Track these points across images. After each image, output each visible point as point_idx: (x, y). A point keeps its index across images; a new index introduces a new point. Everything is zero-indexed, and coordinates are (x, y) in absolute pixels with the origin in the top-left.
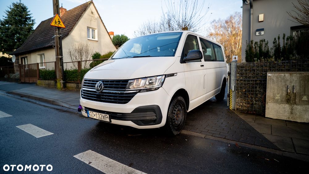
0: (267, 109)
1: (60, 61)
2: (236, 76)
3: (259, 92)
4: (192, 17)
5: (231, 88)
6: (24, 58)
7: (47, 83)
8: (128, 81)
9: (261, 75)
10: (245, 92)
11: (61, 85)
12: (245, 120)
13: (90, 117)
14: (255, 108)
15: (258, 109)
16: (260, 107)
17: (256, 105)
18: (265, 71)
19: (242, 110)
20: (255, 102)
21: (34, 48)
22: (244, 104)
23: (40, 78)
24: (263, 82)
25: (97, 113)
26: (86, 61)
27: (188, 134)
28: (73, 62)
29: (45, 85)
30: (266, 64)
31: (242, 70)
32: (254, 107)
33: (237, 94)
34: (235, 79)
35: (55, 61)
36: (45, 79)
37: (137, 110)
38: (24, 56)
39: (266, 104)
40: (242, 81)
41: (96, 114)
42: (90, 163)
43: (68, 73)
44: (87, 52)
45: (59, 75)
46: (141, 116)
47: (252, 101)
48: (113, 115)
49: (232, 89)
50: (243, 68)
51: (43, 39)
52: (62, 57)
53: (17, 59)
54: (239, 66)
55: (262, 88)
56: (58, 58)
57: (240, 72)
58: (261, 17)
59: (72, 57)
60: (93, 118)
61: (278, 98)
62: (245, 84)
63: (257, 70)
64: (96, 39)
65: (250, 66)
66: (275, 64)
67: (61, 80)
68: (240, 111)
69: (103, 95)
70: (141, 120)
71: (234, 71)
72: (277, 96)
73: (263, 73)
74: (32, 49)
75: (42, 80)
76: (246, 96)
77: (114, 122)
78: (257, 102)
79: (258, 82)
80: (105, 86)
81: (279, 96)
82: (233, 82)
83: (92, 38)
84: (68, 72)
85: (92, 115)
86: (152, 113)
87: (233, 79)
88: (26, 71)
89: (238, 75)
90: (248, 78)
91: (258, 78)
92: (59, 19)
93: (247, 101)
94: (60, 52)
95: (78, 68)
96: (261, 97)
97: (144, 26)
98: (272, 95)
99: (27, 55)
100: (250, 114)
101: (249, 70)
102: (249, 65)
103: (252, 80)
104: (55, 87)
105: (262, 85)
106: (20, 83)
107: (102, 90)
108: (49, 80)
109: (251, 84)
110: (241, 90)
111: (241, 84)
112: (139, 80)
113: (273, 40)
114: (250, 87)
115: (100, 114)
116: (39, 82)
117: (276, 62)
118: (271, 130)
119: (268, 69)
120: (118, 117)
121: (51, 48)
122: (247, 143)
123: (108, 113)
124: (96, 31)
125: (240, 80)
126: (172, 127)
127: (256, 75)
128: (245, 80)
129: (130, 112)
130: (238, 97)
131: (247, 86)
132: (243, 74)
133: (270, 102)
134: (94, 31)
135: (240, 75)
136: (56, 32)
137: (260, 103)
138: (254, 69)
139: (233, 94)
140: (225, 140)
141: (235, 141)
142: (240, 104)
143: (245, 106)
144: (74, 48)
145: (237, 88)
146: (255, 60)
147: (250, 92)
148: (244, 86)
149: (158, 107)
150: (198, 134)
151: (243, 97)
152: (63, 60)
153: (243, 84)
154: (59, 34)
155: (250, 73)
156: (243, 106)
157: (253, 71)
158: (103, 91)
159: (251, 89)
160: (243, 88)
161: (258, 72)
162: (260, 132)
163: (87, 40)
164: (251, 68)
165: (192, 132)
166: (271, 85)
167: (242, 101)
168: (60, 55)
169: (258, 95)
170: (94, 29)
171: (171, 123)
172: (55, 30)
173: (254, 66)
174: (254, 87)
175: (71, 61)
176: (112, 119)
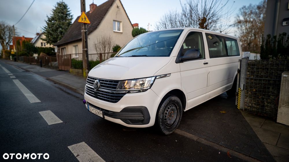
1: (86, 53)
2: (246, 75)
3: (272, 93)
5: (240, 86)
6: (64, 48)
7: (77, 71)
8: (119, 82)
9: (276, 74)
10: (255, 92)
11: (86, 74)
12: (250, 124)
14: (267, 110)
15: (270, 112)
16: (272, 110)
17: (267, 107)
18: (280, 71)
19: (250, 111)
20: (266, 104)
21: (70, 40)
22: (254, 105)
23: (72, 67)
24: (277, 83)
25: (94, 109)
27: (181, 134)
29: (75, 72)
30: (283, 62)
31: (254, 68)
32: (265, 109)
33: (246, 93)
34: (245, 77)
35: (82, 52)
36: (75, 68)
37: (126, 110)
38: (63, 47)
39: (279, 108)
40: (253, 80)
42: (78, 155)
43: (92, 64)
44: (109, 44)
45: (85, 65)
46: (129, 116)
47: (263, 102)
48: (106, 112)
49: (241, 87)
50: (255, 66)
51: (78, 32)
52: (88, 50)
53: (59, 50)
54: (250, 64)
55: (276, 89)
56: (84, 50)
57: (250, 70)
59: (97, 49)
60: (92, 112)
62: (256, 84)
63: (271, 69)
64: (121, 31)
65: (263, 64)
67: (87, 70)
68: (248, 112)
69: (99, 93)
70: (130, 120)
71: (245, 69)
73: (279, 73)
74: (69, 41)
76: (256, 97)
77: (107, 118)
78: (268, 105)
79: (271, 82)
83: (118, 30)
84: (92, 63)
85: (91, 109)
86: (140, 113)
87: (243, 77)
88: (62, 60)
89: (248, 73)
90: (260, 77)
91: (272, 78)
92: (85, 16)
93: (257, 101)
94: (86, 46)
95: (100, 59)
96: (274, 100)
97: (166, 17)
98: (286, 99)
99: (65, 46)
100: (260, 116)
101: (261, 68)
103: (264, 80)
104: (82, 76)
105: (275, 86)
106: (58, 70)
107: (98, 89)
108: (78, 69)
109: (263, 83)
110: (251, 89)
111: (251, 83)
114: (261, 87)
115: (96, 109)
116: (71, 70)
119: (285, 69)
120: (110, 114)
121: (80, 40)
122: (241, 153)
123: (102, 110)
124: (121, 24)
125: (250, 80)
126: (162, 127)
127: (269, 74)
128: (256, 79)
129: (119, 111)
130: (247, 97)
131: (258, 85)
132: (254, 72)
133: (283, 106)
134: (119, 24)
135: (250, 73)
136: (83, 27)
137: (273, 105)
138: (268, 67)
139: (242, 93)
140: (217, 145)
141: (228, 148)
142: (249, 104)
143: (254, 107)
144: (98, 41)
145: (246, 87)
146: (270, 57)
147: (261, 93)
148: (254, 86)
149: (146, 108)
150: (192, 135)
151: (253, 97)
152: (88, 52)
153: (254, 83)
154: (85, 29)
155: (262, 72)
156: (253, 107)
157: (266, 70)
158: (99, 89)
159: (262, 90)
160: (253, 88)
161: (272, 71)
162: (262, 141)
163: (113, 32)
164: (264, 67)
165: (186, 133)
166: (286, 87)
167: (252, 101)
168: (86, 48)
169: (271, 96)
170: (119, 22)
171: (161, 123)
172: (82, 25)
173: (268, 64)
174: (267, 87)
175: (96, 53)
176: (105, 116)
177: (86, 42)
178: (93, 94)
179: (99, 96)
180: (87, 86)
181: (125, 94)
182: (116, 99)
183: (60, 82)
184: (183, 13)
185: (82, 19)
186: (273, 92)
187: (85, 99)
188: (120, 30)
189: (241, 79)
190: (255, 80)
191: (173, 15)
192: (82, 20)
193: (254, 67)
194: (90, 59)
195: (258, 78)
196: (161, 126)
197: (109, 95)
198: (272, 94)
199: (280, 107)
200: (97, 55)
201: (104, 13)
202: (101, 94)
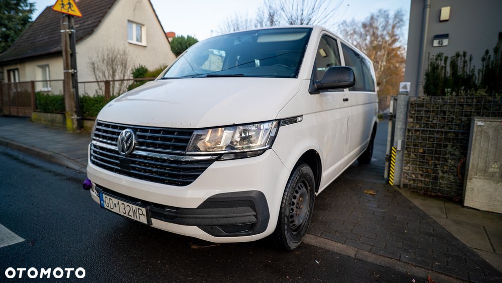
0: (470, 190)
1: (72, 78)
2: (406, 122)
3: (451, 155)
4: (314, 10)
5: (395, 144)
6: (14, 70)
7: (49, 118)
8: (193, 132)
9: (458, 122)
10: (422, 153)
11: (73, 124)
12: (426, 212)
13: (105, 207)
14: (441, 186)
15: (448, 188)
16: (450, 185)
17: (443, 180)
18: (466, 116)
19: (414, 189)
20: (441, 174)
21: (31, 54)
22: (420, 178)
23: (37, 108)
24: (460, 137)
25: (121, 202)
26: (122, 81)
27: (318, 245)
28: (98, 82)
29: (45, 121)
30: (469, 101)
31: (420, 111)
32: (439, 184)
33: (406, 157)
34: (404, 127)
35: (62, 77)
36: (46, 111)
37: (212, 202)
38: (13, 67)
39: (468, 180)
40: (418, 133)
41: (118, 204)
43: (86, 102)
44: (124, 65)
45: (69, 105)
46: (222, 216)
47: (435, 171)
48: (156, 210)
49: (397, 145)
50: (423, 106)
51: (49, 38)
52: (76, 73)
54: (413, 103)
55: (457, 148)
56: (67, 72)
57: (414, 114)
58: (445, 13)
59: (97, 73)
60: (113, 210)
61: (495, 170)
62: (424, 139)
63: (451, 112)
64: (144, 43)
65: (436, 104)
66: (490, 102)
67: (74, 114)
68: (411, 190)
69: (134, 162)
70: (221, 226)
71: (403, 113)
72: (493, 166)
73: (463, 120)
74: (27, 56)
75: (40, 112)
76: (424, 162)
77: (157, 224)
78: (445, 175)
79: (450, 135)
80: (140, 140)
81: (496, 166)
82: (398, 133)
83: (137, 40)
84: (86, 100)
85: (110, 203)
86: (249, 208)
87: (399, 127)
88: (12, 95)
89: (411, 120)
90: (431, 127)
91: (452, 129)
93: (425, 170)
94: (72, 63)
95: (106, 93)
96: (454, 166)
97: (228, 24)
98: (481, 165)
99: (18, 66)
100: (431, 197)
101: (433, 111)
102: (434, 101)
103: (438, 132)
104: (63, 127)
105: (458, 142)
106: (1, 116)
107: (133, 151)
108: (52, 112)
109: (437, 138)
110: (415, 149)
111: (415, 138)
112: (217, 132)
113: (483, 54)
114: (433, 144)
115: (126, 204)
116: (34, 115)
117: (490, 98)
118: (489, 239)
119: (474, 112)
120: (168, 215)
121: (58, 54)
122: (451, 276)
123: (144, 204)
124: (144, 29)
125: (413, 131)
126: (287, 235)
127: (448, 122)
128: (425, 130)
129: (195, 207)
130: (407, 163)
131: (427, 142)
132: (422, 119)
133: (476, 176)
134: (139, 28)
135: (414, 120)
136: (65, 23)
137: (453, 176)
138: (445, 110)
139: (397, 156)
140: (400, 263)
141: (422, 267)
142: (411, 176)
143: (420, 180)
144: (100, 56)
145: (407, 145)
146: (448, 92)
147: (434, 155)
148: (421, 143)
149: (261, 196)
150: (340, 244)
151: (418, 163)
152: (77, 77)
153: (420, 138)
154: (70, 28)
155: (435, 118)
156: (418, 180)
157: (442, 114)
158: (135, 152)
159: (434, 149)
160: (418, 147)
161: (452, 116)
162: (468, 246)
163: (127, 44)
164: (438, 108)
165: (327, 240)
166: (482, 145)
167: (416, 170)
168: (72, 68)
169: (449, 161)
170: (140, 25)
171: (286, 227)
172: (62, 19)
173: (445, 104)
174: (442, 146)
175: (95, 80)
176: (152, 219)
177: (73, 55)
178: (117, 164)
179: (134, 169)
180: (95, 146)
181: (210, 162)
182: (184, 176)
183: (6, 141)
184: (258, 18)
185: (63, 4)
186: (452, 153)
187: (89, 178)
188: (141, 42)
189: (396, 130)
190: (422, 132)
191: (242, 22)
192: (63, 7)
193: (421, 109)
194: (81, 93)
195: (429, 129)
196: (286, 232)
197: (164, 167)
198: (451, 157)
199: (470, 179)
200: (96, 84)
201: (108, 4)
202: (140, 164)
